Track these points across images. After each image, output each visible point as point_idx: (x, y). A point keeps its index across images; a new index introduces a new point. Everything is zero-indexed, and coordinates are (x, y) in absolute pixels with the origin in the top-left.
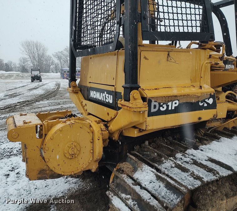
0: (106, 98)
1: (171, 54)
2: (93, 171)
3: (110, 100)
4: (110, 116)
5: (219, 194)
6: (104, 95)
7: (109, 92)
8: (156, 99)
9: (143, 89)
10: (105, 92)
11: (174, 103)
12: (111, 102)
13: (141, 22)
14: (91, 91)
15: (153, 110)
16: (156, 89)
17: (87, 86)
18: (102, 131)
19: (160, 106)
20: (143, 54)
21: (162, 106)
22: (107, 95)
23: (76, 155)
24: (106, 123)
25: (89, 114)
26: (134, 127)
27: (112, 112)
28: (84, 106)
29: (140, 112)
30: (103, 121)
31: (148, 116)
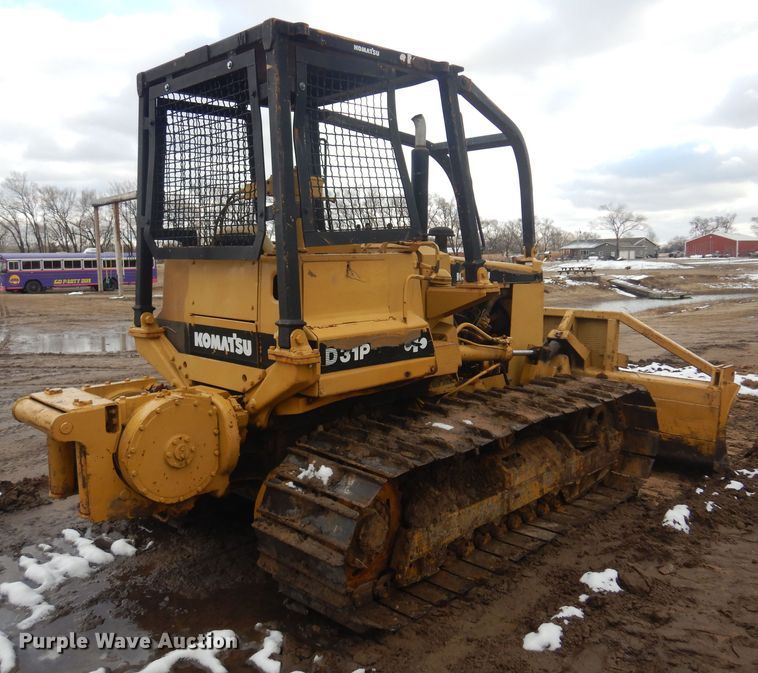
0: (235, 347)
2: (220, 493)
3: (246, 348)
4: (249, 380)
5: (446, 501)
6: (231, 340)
7: (242, 335)
9: (311, 328)
10: (235, 335)
11: (362, 349)
12: (248, 353)
13: (301, 217)
14: (196, 333)
15: (329, 362)
16: (332, 326)
17: (185, 324)
18: (236, 411)
19: (340, 354)
20: (307, 267)
21: (342, 354)
22: (239, 340)
23: (189, 461)
24: (240, 396)
25: (196, 383)
26: (298, 395)
27: (254, 373)
28: (180, 368)
29: (308, 365)
30: (232, 393)
31: (322, 372)
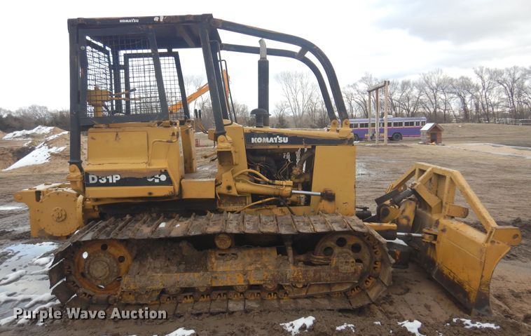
1: (119, 133)
8: (93, 172)
11: (114, 177)
15: (91, 182)
19: (99, 179)
21: (101, 179)
31: (87, 186)
